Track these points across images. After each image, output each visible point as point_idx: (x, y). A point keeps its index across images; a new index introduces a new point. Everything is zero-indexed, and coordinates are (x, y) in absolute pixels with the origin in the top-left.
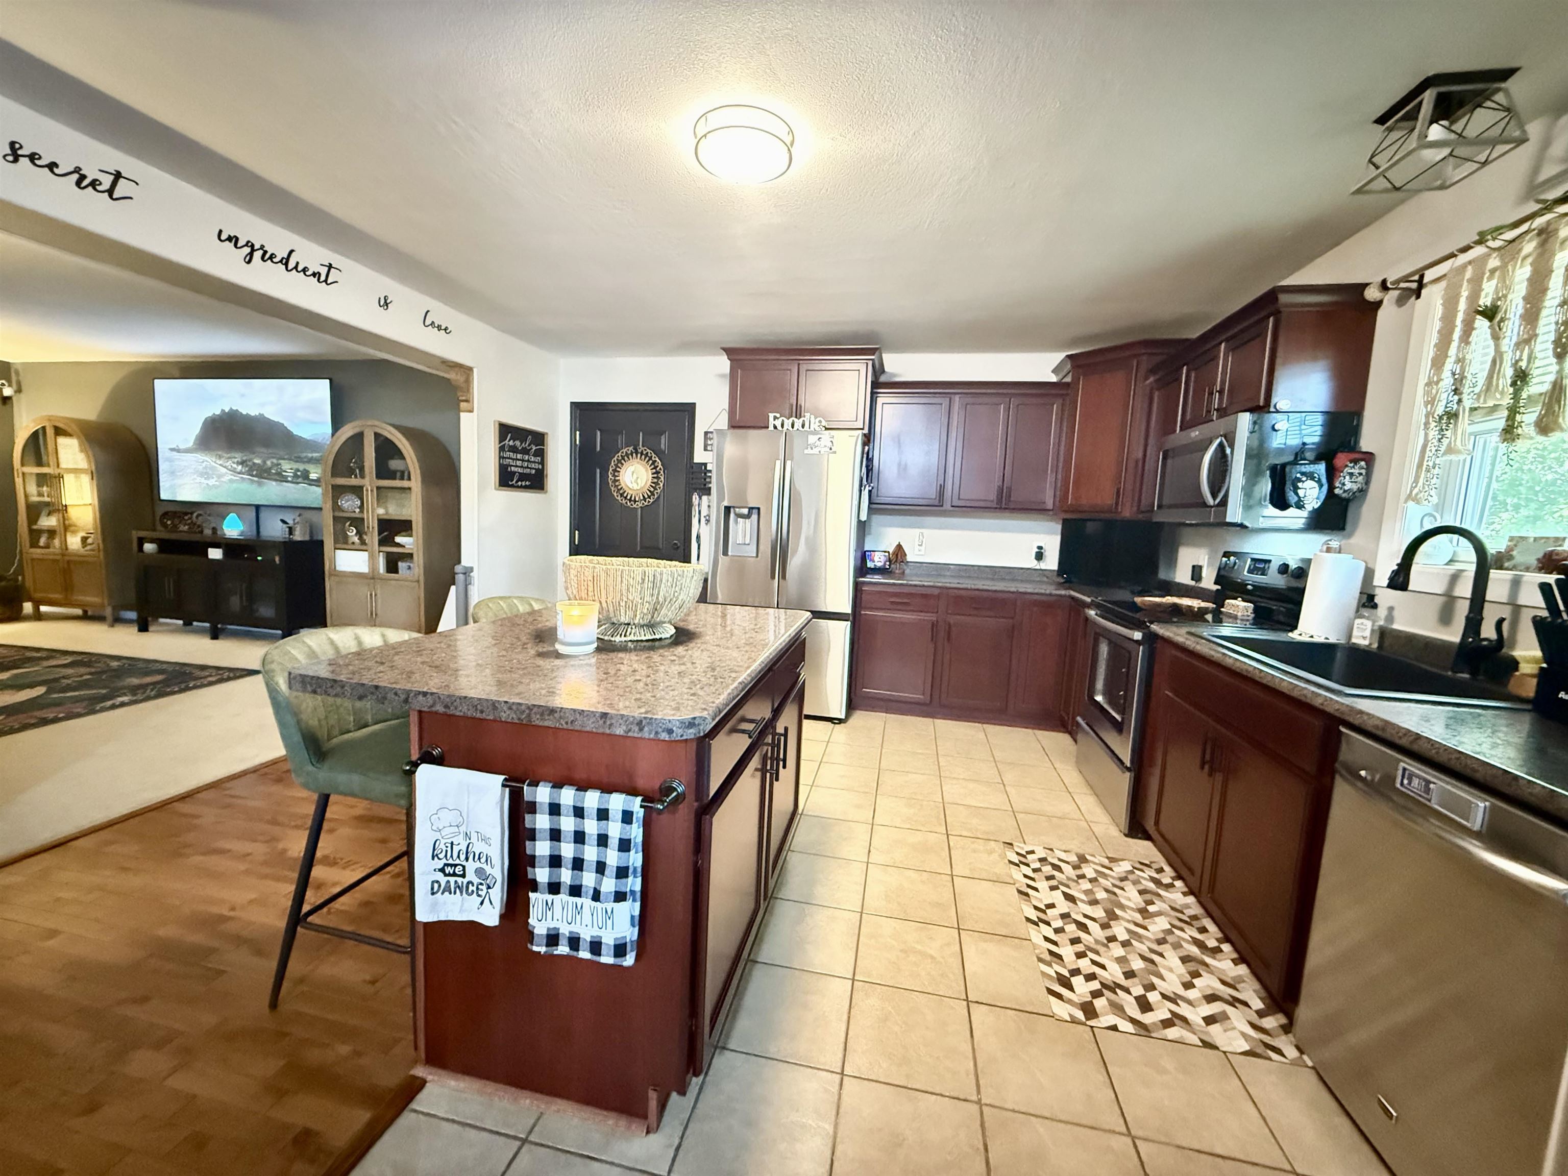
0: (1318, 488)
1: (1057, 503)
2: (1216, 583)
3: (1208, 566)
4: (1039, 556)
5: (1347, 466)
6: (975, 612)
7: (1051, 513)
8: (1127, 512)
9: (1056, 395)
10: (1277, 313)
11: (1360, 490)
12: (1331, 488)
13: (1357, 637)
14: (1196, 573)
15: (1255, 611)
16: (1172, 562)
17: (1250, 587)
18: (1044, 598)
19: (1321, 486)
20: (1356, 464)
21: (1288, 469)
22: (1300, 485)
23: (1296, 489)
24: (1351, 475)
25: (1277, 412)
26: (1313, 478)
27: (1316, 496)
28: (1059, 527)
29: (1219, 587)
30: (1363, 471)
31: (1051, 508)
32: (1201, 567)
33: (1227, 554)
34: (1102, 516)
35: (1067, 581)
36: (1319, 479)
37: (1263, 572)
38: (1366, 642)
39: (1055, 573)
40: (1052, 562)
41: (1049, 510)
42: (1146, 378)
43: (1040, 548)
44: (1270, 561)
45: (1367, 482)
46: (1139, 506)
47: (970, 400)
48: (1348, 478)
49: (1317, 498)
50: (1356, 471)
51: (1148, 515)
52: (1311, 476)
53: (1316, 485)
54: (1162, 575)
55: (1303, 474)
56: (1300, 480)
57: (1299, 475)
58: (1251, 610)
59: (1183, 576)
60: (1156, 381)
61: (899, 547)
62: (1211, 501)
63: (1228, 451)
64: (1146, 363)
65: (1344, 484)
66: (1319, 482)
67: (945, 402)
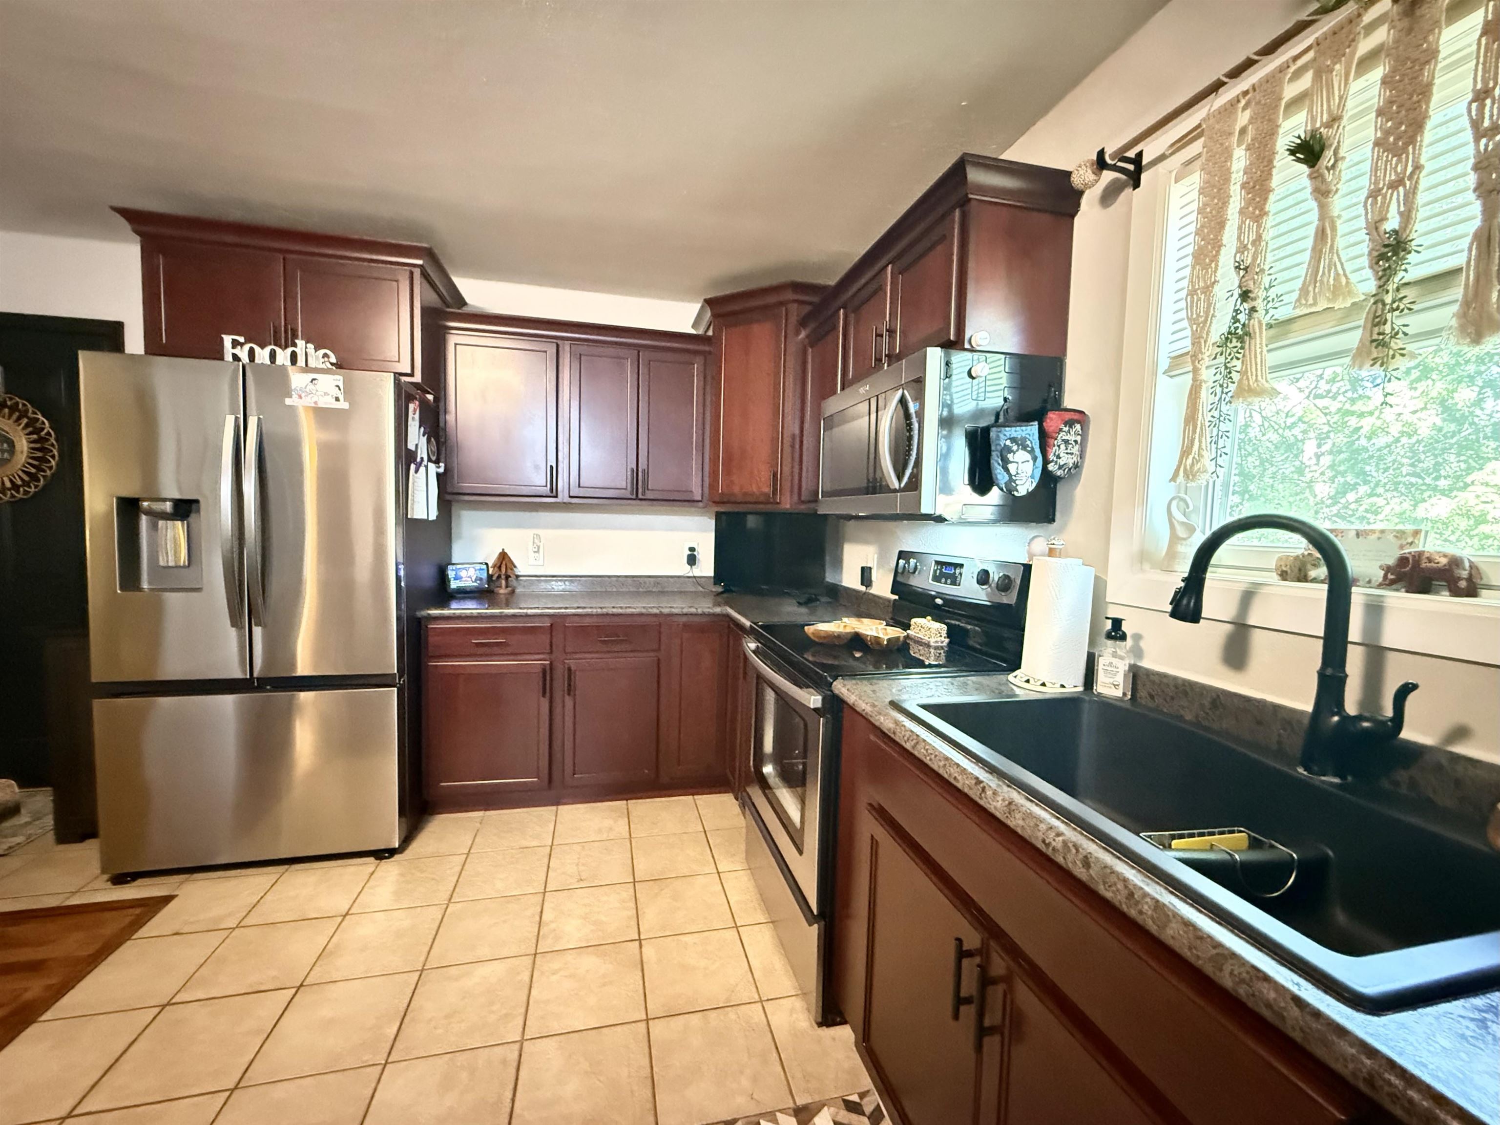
0: (1031, 462)
1: (706, 490)
2: (893, 592)
3: (878, 568)
4: (692, 560)
5: (1061, 430)
6: (605, 648)
7: (701, 504)
8: (787, 503)
9: (696, 353)
10: (964, 202)
11: (1076, 466)
12: (1046, 462)
13: (1105, 685)
14: (866, 575)
15: (949, 635)
16: (838, 563)
17: (939, 601)
18: (697, 619)
19: (1035, 459)
20: (1071, 427)
21: (993, 434)
22: (1010, 456)
23: (1005, 462)
24: (1066, 442)
25: (972, 350)
26: (1024, 448)
27: (1030, 474)
28: (712, 523)
29: (896, 597)
30: (1079, 438)
31: (700, 499)
32: (870, 568)
33: (902, 555)
34: (761, 507)
35: (726, 590)
36: (1032, 448)
37: (954, 581)
38: (1119, 693)
39: (712, 580)
40: (706, 567)
41: (698, 501)
42: (797, 333)
43: (692, 549)
44: (961, 566)
45: (1082, 455)
46: (800, 494)
47: (583, 349)
48: (1063, 447)
49: (1032, 477)
50: (1071, 438)
51: (812, 505)
52: (1022, 444)
53: (1028, 457)
54: (830, 578)
55: (1013, 440)
56: (1010, 450)
57: (1008, 443)
58: (944, 633)
59: (850, 579)
60: (807, 337)
61: (503, 556)
62: (895, 484)
63: (912, 407)
64: (795, 312)
65: (1059, 457)
66: (1032, 452)
67: (552, 350)
